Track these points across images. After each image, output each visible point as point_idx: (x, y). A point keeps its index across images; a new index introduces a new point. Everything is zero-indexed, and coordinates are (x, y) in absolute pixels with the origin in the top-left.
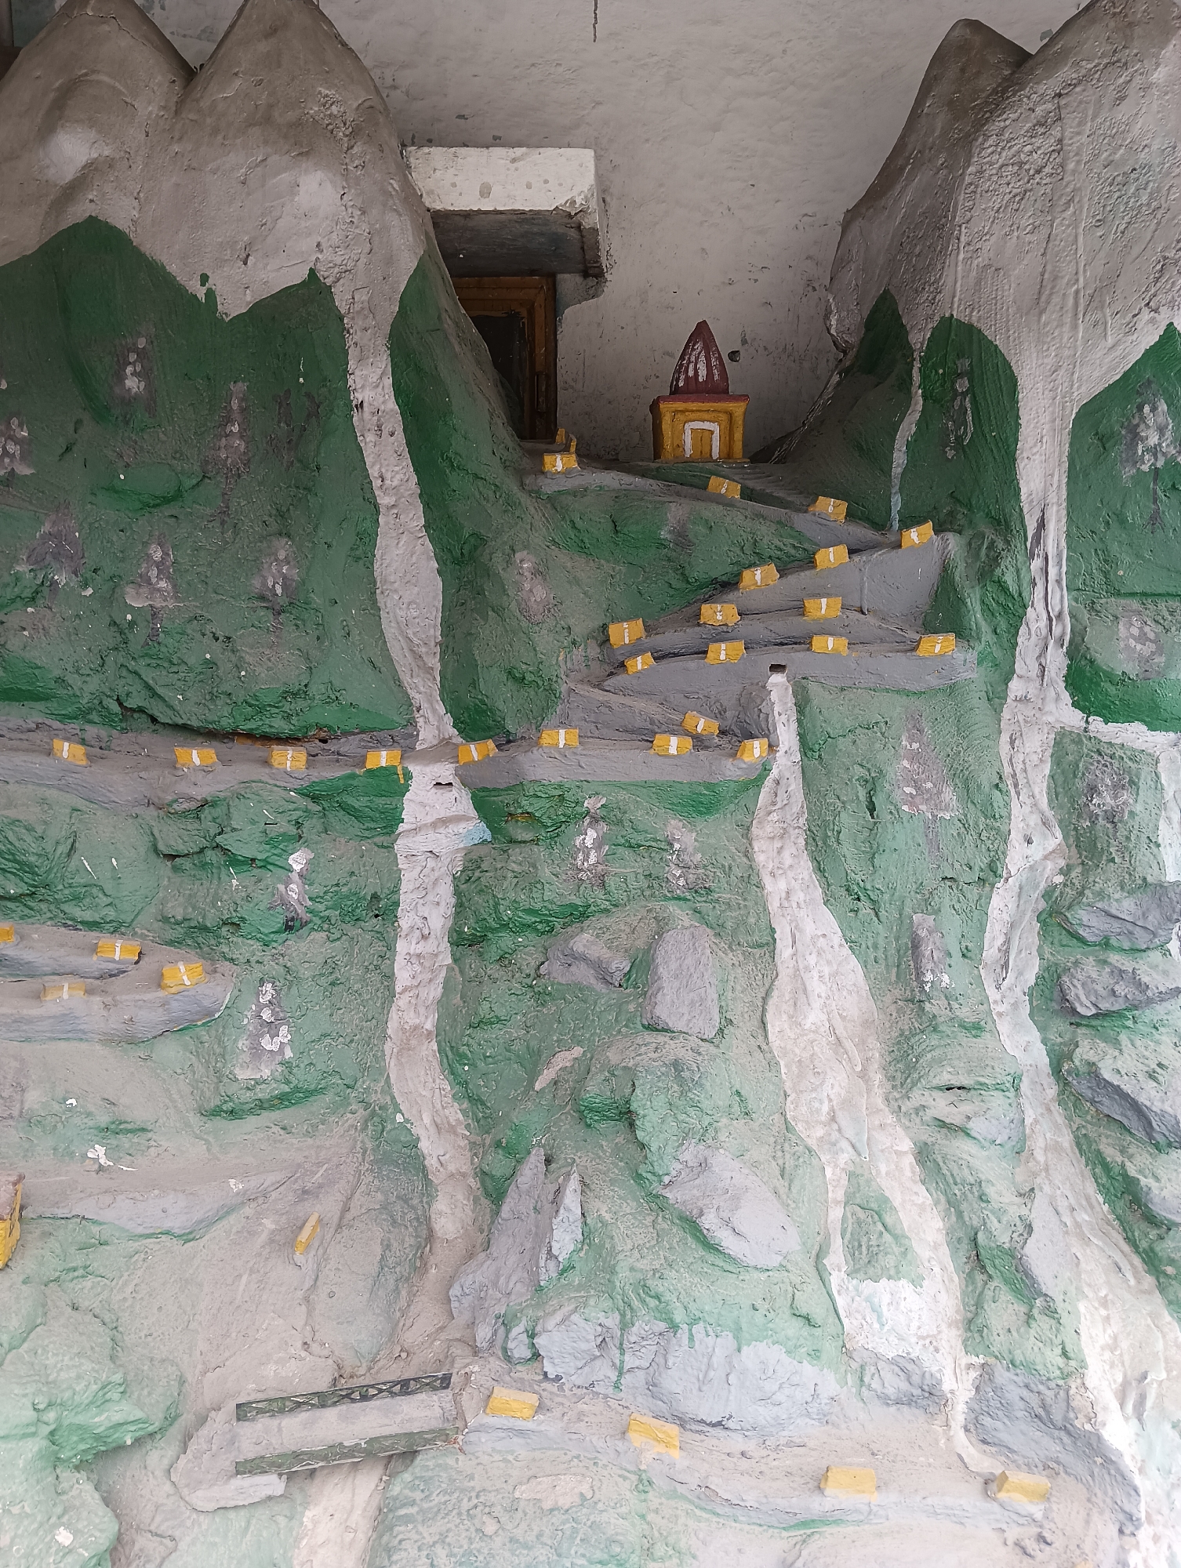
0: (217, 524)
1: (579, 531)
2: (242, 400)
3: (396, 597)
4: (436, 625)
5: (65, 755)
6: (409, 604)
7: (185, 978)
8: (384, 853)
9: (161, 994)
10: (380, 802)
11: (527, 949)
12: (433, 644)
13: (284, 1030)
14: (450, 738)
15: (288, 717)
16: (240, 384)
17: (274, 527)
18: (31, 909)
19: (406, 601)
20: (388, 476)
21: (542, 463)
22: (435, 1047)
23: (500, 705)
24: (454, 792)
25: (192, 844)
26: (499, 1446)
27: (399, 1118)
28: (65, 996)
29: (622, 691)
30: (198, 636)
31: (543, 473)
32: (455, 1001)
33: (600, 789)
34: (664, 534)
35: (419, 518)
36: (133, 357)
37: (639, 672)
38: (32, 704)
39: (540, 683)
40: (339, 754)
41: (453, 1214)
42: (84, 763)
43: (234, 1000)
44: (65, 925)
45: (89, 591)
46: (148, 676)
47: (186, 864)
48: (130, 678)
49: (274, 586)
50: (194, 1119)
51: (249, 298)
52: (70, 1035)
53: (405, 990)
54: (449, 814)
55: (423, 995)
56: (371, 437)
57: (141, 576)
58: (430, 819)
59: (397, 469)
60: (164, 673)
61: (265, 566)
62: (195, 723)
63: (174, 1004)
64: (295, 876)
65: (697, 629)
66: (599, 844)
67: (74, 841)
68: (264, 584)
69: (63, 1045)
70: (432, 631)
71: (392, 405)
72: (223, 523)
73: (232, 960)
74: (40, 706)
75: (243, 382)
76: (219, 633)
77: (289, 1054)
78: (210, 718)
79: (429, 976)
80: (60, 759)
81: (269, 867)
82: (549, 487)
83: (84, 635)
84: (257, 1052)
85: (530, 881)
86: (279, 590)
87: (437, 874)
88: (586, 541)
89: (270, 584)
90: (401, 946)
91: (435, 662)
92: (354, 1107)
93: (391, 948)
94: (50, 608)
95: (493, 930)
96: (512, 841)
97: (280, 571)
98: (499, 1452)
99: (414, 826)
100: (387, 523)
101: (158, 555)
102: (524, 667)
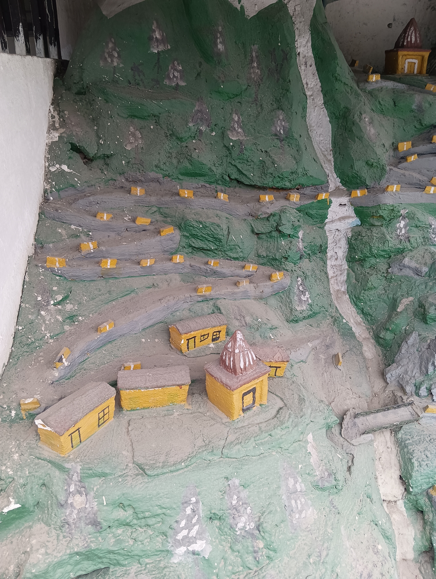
0: (254, 105)
1: (381, 105)
2: (256, 52)
3: (315, 132)
4: (330, 143)
5: (222, 198)
6: (320, 135)
7: (278, 277)
8: (321, 230)
9: (271, 282)
10: (320, 211)
11: (380, 264)
12: (329, 151)
13: (307, 293)
14: (339, 187)
15: (290, 181)
16: (255, 45)
17: (275, 106)
18: (216, 254)
19: (319, 134)
20: (309, 83)
21: (368, 78)
22: (348, 297)
23: (363, 175)
24: (346, 208)
25: (267, 230)
26: (428, 422)
27: (344, 321)
28: (245, 285)
29: (405, 169)
30: (256, 151)
31: (367, 82)
32: (353, 281)
33: (405, 206)
34: (414, 107)
35: (321, 100)
36: (219, 35)
37: (412, 161)
38: (199, 178)
39: (379, 166)
40: (304, 194)
41: (369, 351)
42: (228, 201)
43: (291, 283)
44: (227, 259)
45: (214, 134)
46: (239, 166)
47: (264, 236)
48: (232, 167)
49: (280, 130)
50: (286, 323)
51: (256, 9)
52: (246, 297)
53: (332, 277)
54: (344, 215)
55: (339, 279)
56: (303, 67)
57: (232, 127)
58: (337, 218)
59: (313, 80)
60: (245, 165)
61: (276, 122)
62: (259, 184)
63: (275, 286)
64: (300, 239)
65: (431, 145)
66: (405, 226)
67: (229, 229)
68: (276, 129)
69: (244, 300)
70: (328, 146)
71: (310, 54)
72: (256, 104)
73: (287, 270)
74: (202, 178)
75: (256, 45)
76: (263, 150)
77: (310, 301)
78: (265, 183)
79: (340, 272)
80: (220, 199)
81: (293, 237)
82: (369, 87)
83: (214, 151)
84: (300, 300)
85: (383, 240)
86: (282, 132)
87: (339, 237)
88: (384, 109)
89: (278, 129)
90: (329, 262)
91: (331, 158)
92: (328, 318)
93: (325, 263)
94: (200, 140)
95: (368, 257)
96: (373, 225)
97: (281, 124)
98: (428, 423)
99: (331, 220)
100: (310, 102)
101: (236, 119)
102: (372, 160)
